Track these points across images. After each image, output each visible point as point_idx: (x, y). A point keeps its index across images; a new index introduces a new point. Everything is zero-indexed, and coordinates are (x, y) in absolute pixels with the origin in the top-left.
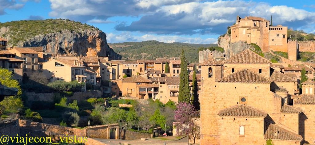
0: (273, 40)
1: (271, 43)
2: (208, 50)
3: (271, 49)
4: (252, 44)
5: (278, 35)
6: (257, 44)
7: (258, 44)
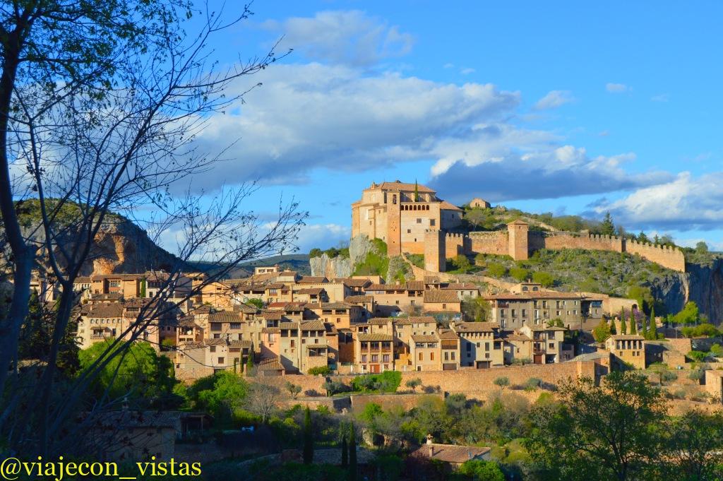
0: (409, 231)
1: (406, 238)
2: (325, 256)
3: (404, 250)
4: (376, 239)
5: (419, 221)
6: (384, 241)
7: (386, 241)
